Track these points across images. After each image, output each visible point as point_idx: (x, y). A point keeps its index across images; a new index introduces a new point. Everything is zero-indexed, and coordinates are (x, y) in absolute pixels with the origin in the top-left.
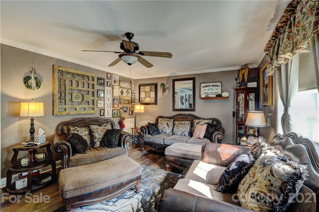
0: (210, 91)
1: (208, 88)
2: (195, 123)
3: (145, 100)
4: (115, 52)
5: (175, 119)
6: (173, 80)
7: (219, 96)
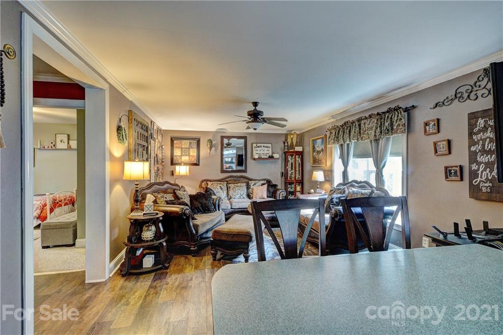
0: (261, 152)
1: (260, 148)
2: (252, 185)
3: (181, 159)
4: (243, 121)
5: (227, 182)
6: (221, 136)
7: (271, 157)
